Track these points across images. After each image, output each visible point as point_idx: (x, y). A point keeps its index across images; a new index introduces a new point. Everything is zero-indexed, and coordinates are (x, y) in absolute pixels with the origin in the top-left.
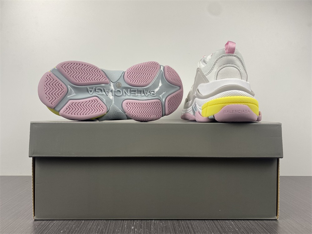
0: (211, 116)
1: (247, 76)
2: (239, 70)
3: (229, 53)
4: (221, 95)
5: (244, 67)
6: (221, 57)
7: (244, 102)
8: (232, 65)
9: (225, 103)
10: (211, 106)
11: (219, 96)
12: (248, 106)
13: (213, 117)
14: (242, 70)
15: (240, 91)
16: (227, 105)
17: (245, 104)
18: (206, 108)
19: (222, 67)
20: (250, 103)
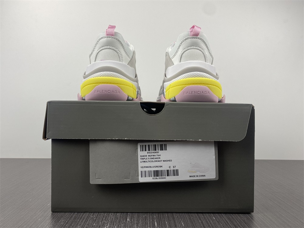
0: (172, 98)
1: (213, 60)
2: (203, 53)
3: (193, 35)
4: (182, 77)
5: (208, 50)
6: (186, 39)
7: (204, 84)
8: (196, 48)
9: (185, 84)
10: (172, 88)
11: (181, 78)
12: (209, 87)
13: (174, 99)
14: (207, 53)
15: (202, 73)
16: (188, 86)
17: (205, 86)
18: (168, 91)
19: (186, 49)
20: (210, 84)
